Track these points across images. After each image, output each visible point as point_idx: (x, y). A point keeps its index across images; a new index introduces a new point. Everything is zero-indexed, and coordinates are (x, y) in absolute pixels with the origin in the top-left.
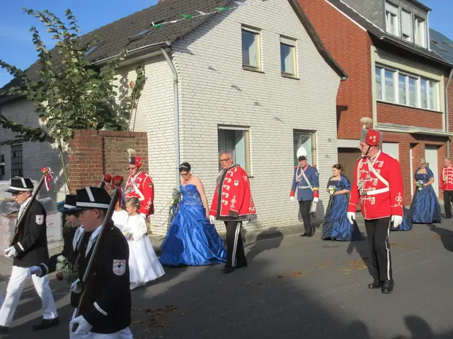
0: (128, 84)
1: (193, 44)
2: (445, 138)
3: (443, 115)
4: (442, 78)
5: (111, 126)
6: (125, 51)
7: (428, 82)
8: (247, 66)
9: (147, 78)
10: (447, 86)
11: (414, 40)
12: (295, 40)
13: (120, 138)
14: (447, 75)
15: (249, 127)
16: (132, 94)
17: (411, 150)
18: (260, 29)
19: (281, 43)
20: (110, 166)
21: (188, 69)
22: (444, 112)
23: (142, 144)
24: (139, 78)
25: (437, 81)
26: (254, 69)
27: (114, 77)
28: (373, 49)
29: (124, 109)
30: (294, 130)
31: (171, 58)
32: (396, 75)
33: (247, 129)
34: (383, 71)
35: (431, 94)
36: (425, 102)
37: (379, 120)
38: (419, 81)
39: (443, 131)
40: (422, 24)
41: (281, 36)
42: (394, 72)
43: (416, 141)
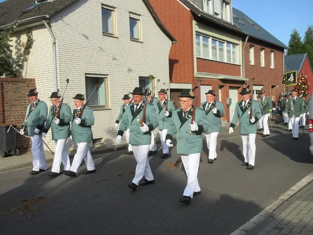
0: (21, 44)
1: (67, 17)
2: (243, 82)
3: (241, 67)
4: (240, 43)
5: (9, 74)
6: (17, 22)
7: (231, 45)
8: (106, 32)
9: (34, 40)
10: (244, 47)
11: (222, 17)
12: (140, 15)
13: (15, 83)
14: (244, 41)
15: (108, 75)
16: (24, 51)
17: (220, 91)
18: (115, 8)
19: (130, 18)
20: (7, 103)
21: (63, 35)
22: (242, 65)
23: (31, 87)
24: (28, 40)
25: (237, 45)
26: (111, 35)
27: (10, 39)
28: (194, 22)
29: (19, 62)
30: (140, 77)
31: (50, 27)
32: (210, 40)
33: (107, 77)
34: (201, 37)
35: (234, 53)
36: (229, 58)
37: (198, 70)
38: (225, 44)
39: (241, 78)
40: (228, 6)
41: (130, 12)
42: (209, 38)
43: (223, 84)
